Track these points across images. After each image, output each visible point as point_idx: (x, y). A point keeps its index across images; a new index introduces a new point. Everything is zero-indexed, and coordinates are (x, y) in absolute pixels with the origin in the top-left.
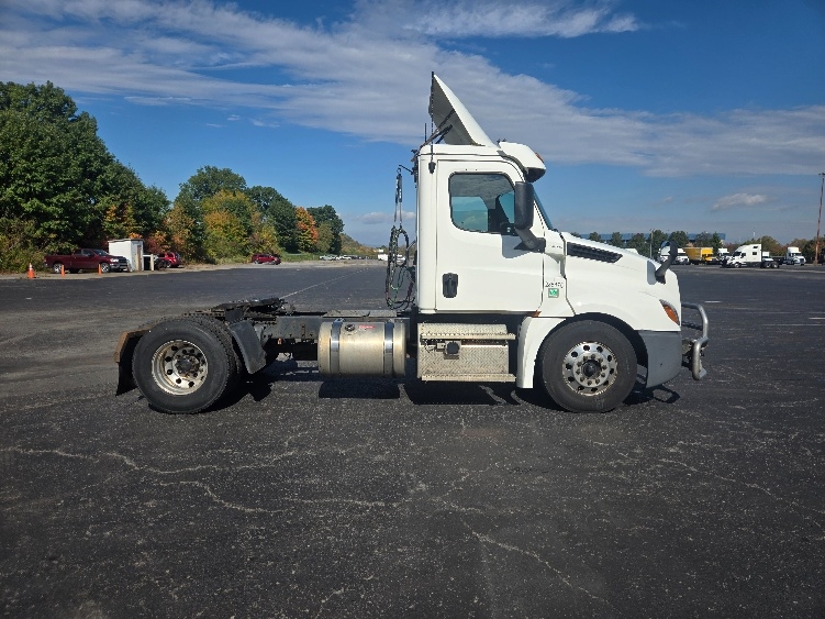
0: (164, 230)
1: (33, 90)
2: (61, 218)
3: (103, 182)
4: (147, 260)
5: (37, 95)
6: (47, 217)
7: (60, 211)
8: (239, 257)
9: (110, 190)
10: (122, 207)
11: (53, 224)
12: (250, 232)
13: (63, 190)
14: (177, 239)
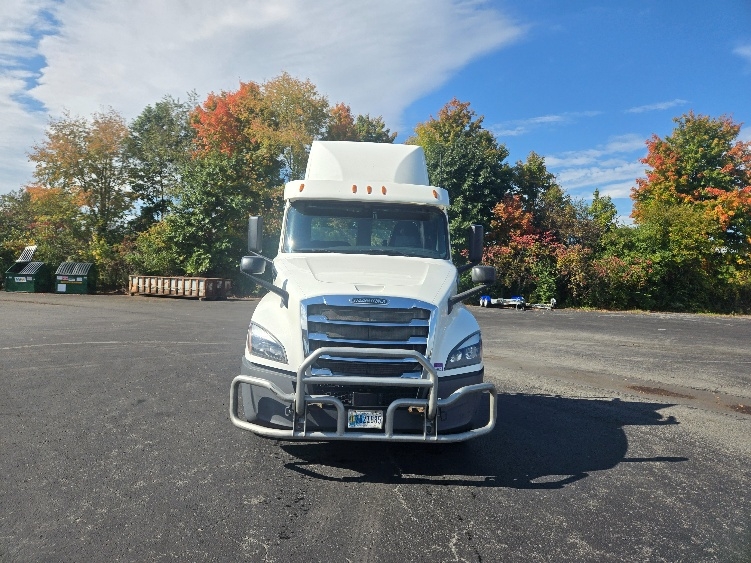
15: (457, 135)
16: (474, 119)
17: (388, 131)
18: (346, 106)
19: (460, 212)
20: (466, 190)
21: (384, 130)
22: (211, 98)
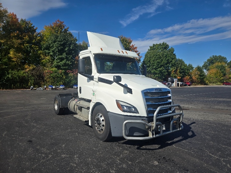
0: (189, 75)
1: (160, 44)
2: (159, 74)
3: (172, 64)
4: (178, 84)
5: (161, 45)
6: (156, 74)
7: (159, 72)
8: (219, 83)
9: (173, 66)
10: (177, 70)
11: (157, 75)
12: (225, 75)
13: (160, 67)
14: (194, 78)
15: (61, 32)
16: (65, 28)
17: (34, 26)
18: (14, 14)
19: (65, 58)
20: (66, 51)
21: (32, 26)
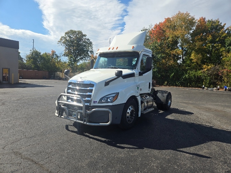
22: (155, 25)
